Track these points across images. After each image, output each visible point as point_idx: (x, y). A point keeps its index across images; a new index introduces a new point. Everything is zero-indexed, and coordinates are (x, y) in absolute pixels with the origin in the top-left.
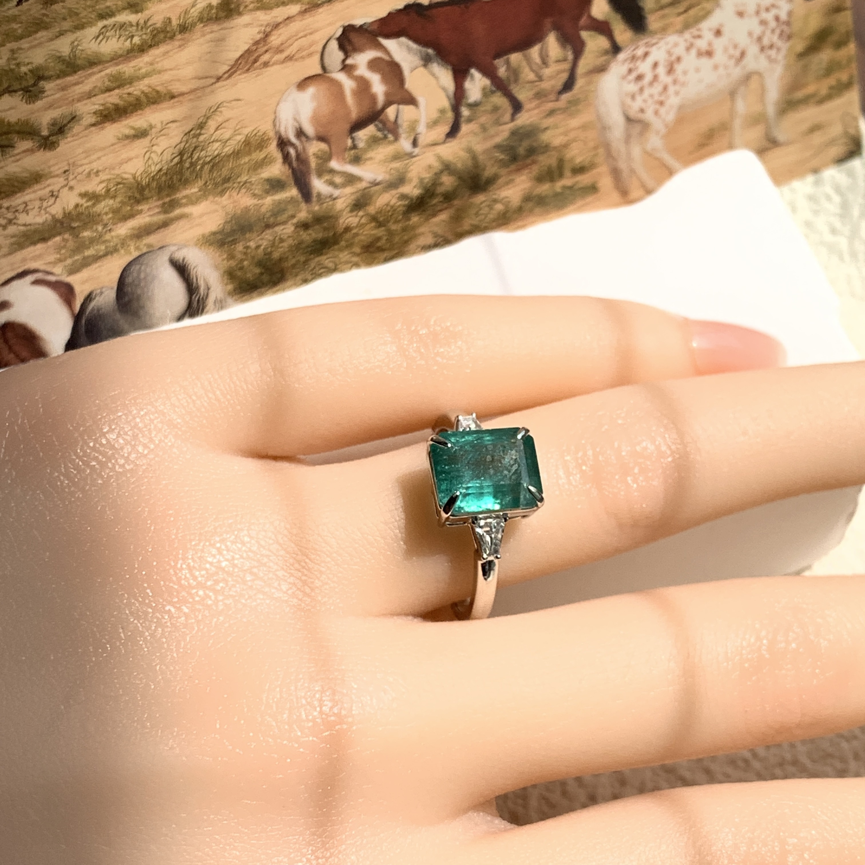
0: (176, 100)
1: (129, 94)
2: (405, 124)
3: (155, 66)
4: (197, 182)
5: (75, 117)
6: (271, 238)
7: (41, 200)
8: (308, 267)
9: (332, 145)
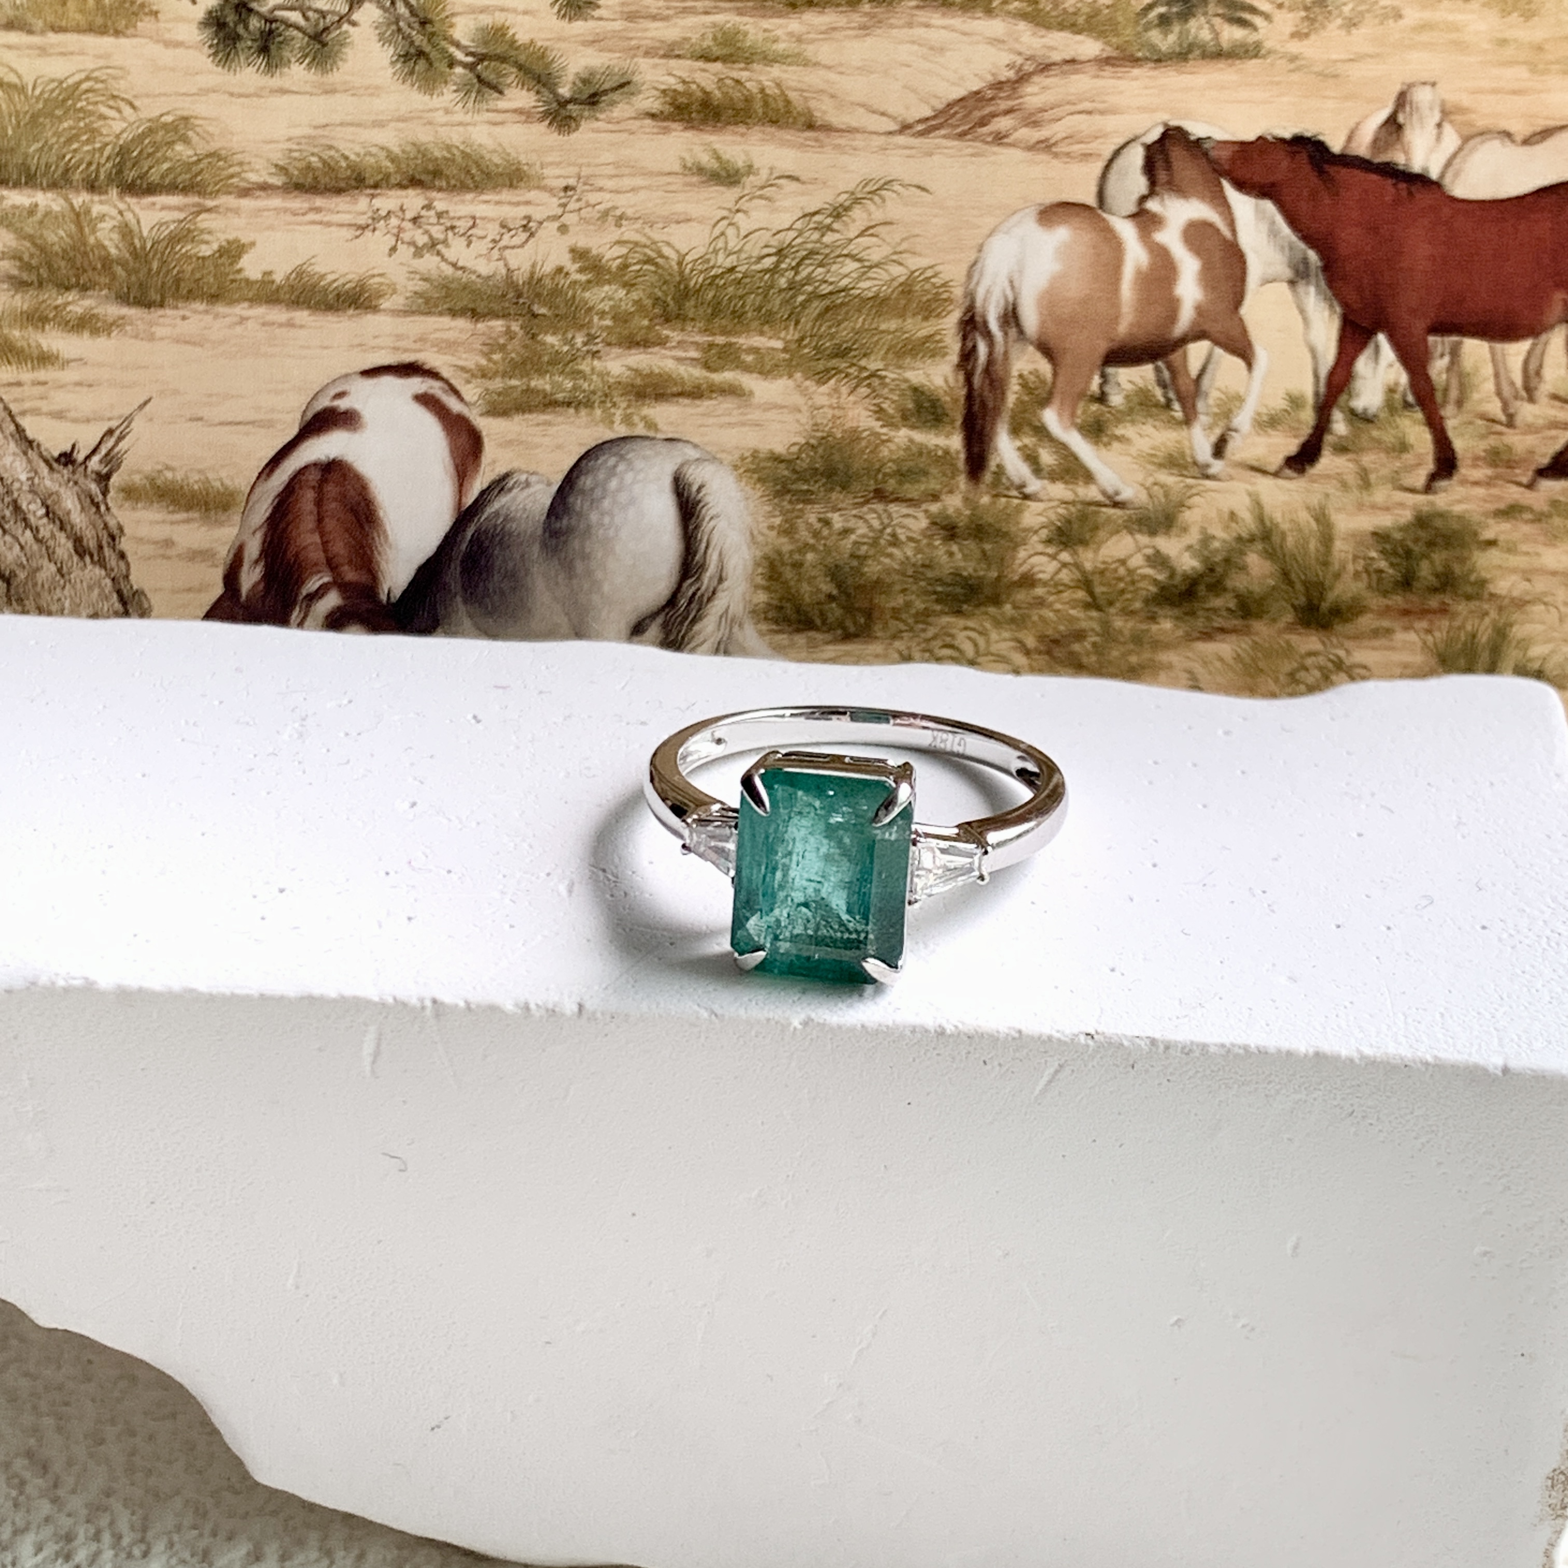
0: (814, 134)
1: (738, 82)
2: (1214, 395)
3: (804, 46)
4: (786, 328)
5: (628, 83)
6: (876, 524)
7: (503, 226)
8: (924, 630)
9: (1062, 372)
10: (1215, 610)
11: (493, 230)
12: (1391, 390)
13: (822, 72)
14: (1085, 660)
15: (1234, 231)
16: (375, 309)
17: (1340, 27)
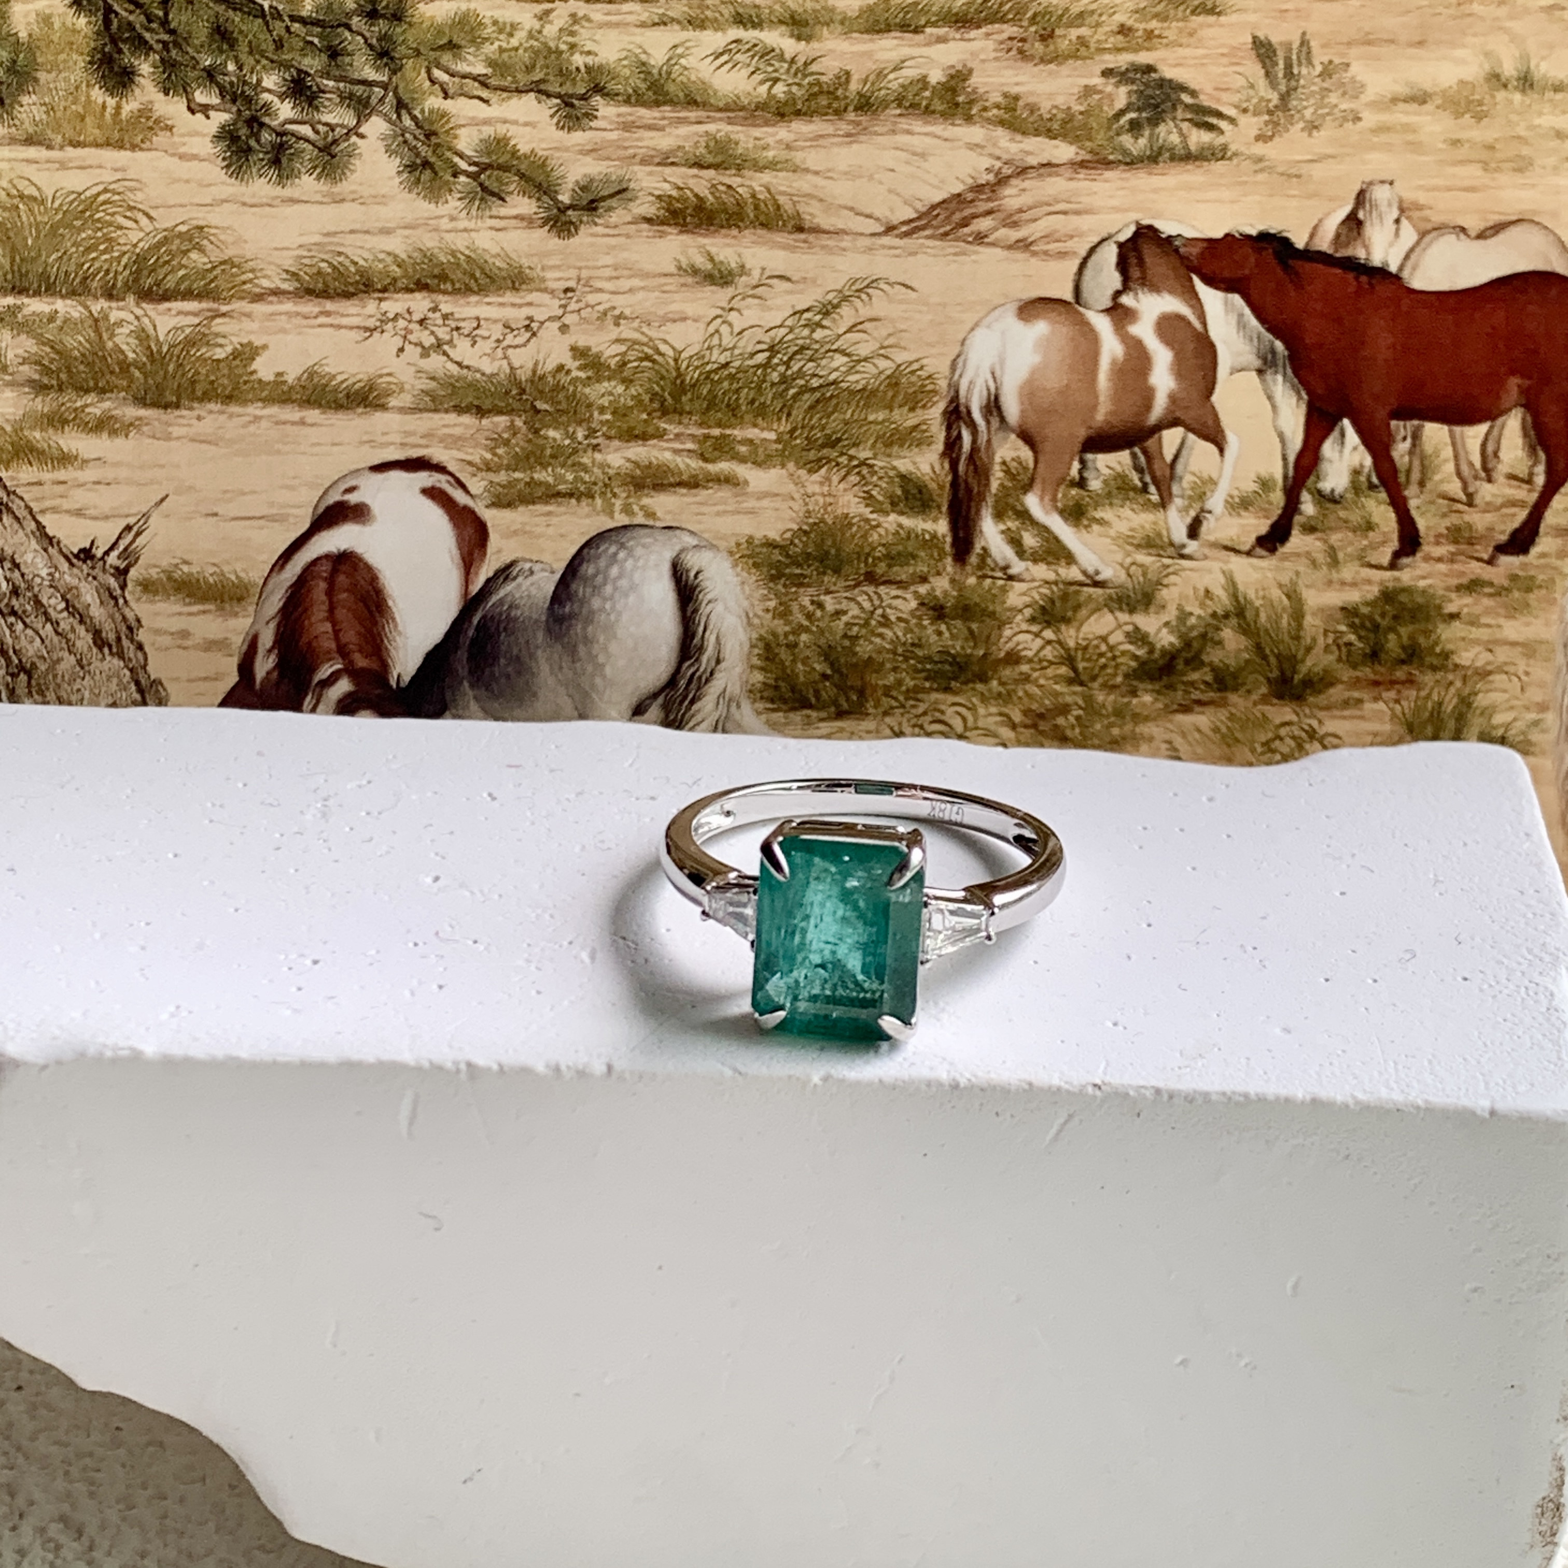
0: (802, 236)
1: (729, 187)
2: (1188, 480)
3: (793, 153)
4: (779, 419)
5: (625, 190)
6: (867, 605)
7: (506, 326)
8: (913, 706)
9: (1041, 458)
10: (1192, 684)
11: (497, 331)
12: (1356, 472)
13: (810, 177)
14: (1069, 733)
15: (1204, 324)
16: (383, 407)
17: (1303, 130)
